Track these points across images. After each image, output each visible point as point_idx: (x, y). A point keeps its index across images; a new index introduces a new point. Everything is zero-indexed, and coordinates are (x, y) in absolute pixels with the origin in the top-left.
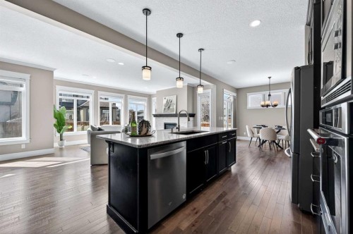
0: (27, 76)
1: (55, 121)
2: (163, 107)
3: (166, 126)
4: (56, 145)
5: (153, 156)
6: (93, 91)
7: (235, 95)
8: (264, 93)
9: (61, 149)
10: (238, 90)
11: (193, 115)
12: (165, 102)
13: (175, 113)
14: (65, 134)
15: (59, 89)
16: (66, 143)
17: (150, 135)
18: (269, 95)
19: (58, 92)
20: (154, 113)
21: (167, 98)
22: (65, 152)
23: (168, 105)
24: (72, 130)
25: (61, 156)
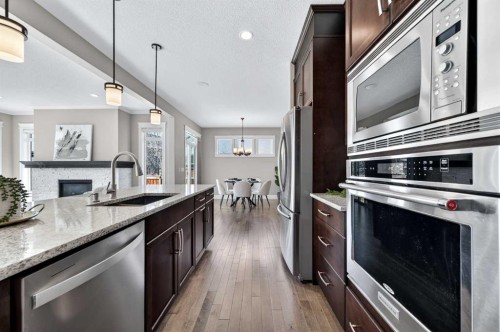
2: (56, 147)
3: (65, 188)
5: (44, 294)
7: (199, 136)
8: (235, 137)
10: (203, 130)
11: (129, 165)
12: (60, 136)
13: (88, 159)
17: (26, 222)
18: (243, 141)
20: (27, 158)
21: (66, 128)
23: (72, 143)
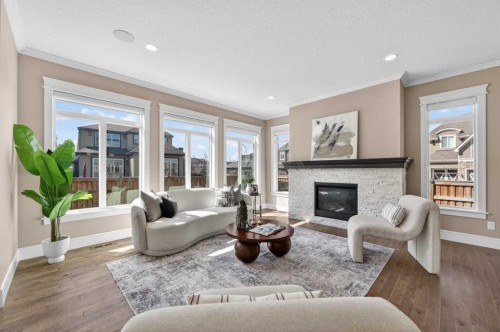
2: (314, 144)
6: (149, 102)
13: (354, 156)
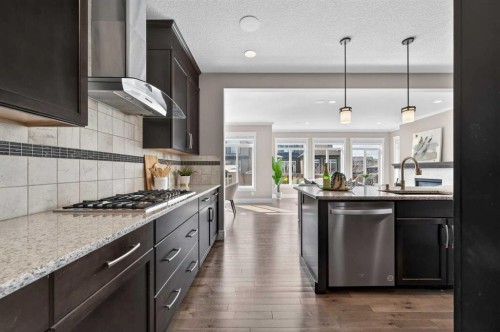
0: (254, 134)
1: (273, 173)
2: (413, 151)
4: (274, 196)
9: (278, 200)
12: (416, 142)
13: (438, 160)
14: (282, 186)
15: (278, 141)
16: (282, 195)
19: (277, 144)
21: (420, 135)
22: (281, 204)
23: (424, 147)
24: (288, 182)
25: (278, 207)
